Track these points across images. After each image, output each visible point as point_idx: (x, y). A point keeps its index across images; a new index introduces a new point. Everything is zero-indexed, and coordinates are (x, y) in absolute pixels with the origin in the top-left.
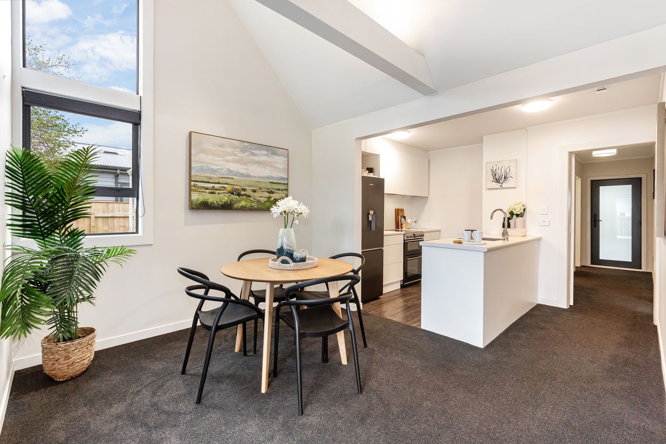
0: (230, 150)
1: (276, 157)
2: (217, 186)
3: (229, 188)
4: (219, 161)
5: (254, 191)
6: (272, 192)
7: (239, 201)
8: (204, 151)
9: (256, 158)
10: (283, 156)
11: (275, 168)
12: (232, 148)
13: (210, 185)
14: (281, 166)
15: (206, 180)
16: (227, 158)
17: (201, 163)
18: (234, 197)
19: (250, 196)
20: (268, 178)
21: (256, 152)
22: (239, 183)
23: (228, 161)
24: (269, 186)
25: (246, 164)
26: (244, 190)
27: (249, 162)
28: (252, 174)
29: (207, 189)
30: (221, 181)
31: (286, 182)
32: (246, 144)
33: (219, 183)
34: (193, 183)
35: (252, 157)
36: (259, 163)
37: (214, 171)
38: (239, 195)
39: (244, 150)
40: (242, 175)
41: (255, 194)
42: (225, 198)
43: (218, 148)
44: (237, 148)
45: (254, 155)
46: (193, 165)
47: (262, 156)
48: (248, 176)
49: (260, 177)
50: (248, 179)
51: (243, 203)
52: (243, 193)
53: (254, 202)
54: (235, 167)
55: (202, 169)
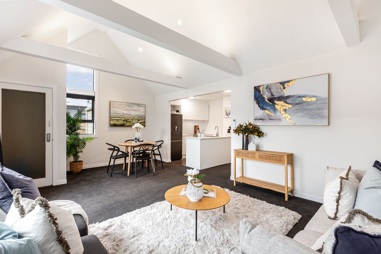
0: (123, 106)
1: (141, 108)
2: (119, 119)
3: (123, 119)
4: (120, 110)
5: (132, 120)
6: (139, 120)
7: (127, 124)
8: (115, 107)
9: (133, 109)
10: (143, 107)
11: (140, 111)
12: (124, 105)
13: (117, 118)
14: (142, 111)
15: (115, 117)
16: (123, 109)
17: (114, 111)
18: (125, 122)
19: (131, 122)
20: (137, 115)
21: (133, 106)
22: (127, 117)
23: (123, 110)
24: (138, 118)
25: (129, 111)
26: (129, 120)
27: (130, 110)
28: (131, 114)
29: (115, 120)
30: (120, 117)
31: (144, 116)
32: (129, 104)
33: (120, 118)
34: (111, 118)
35: (131, 108)
36: (134, 110)
37: (118, 114)
38: (127, 121)
39: (128, 106)
40: (128, 114)
41: (132, 121)
42: (122, 123)
43: (119, 106)
44: (126, 105)
45: (132, 107)
46: (111, 112)
47: (135, 107)
48: (130, 115)
49: (134, 115)
50: (130, 116)
51: (128, 124)
52: (128, 121)
53: (132, 124)
54: (125, 112)
55: (114, 113)
